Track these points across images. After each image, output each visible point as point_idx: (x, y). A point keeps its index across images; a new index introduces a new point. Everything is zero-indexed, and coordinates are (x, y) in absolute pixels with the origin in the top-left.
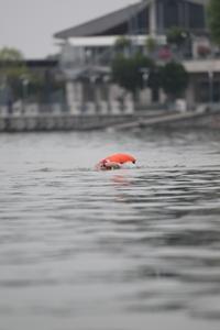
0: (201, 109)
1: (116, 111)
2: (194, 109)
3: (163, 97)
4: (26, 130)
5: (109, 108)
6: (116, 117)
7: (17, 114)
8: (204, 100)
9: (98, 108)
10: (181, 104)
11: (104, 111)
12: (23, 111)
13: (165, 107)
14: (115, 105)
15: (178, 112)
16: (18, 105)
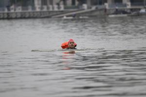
0: (94, 8)
1: (56, 9)
2: (91, 8)
3: (77, 3)
4: (16, 18)
5: (53, 8)
6: (57, 12)
7: (12, 11)
8: (95, 4)
9: (48, 8)
10: (85, 6)
11: (51, 9)
12: (15, 10)
13: (77, 7)
14: (56, 6)
15: (84, 9)
16: (12, 7)
